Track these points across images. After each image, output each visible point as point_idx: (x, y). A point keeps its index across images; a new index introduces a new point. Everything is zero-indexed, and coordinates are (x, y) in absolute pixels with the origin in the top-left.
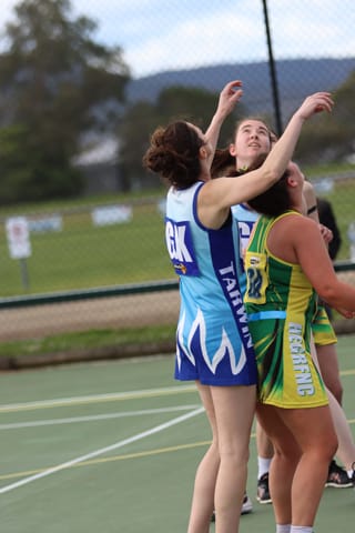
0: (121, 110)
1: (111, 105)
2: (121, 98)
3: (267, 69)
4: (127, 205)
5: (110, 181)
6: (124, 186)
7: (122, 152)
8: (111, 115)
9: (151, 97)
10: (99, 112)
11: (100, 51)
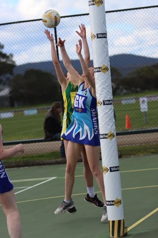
0: (11, 77)
1: (8, 75)
2: (11, 73)
4: (11, 112)
5: (7, 103)
6: (12, 105)
7: (11, 92)
8: (8, 79)
9: (23, 73)
10: (3, 78)
11: (4, 56)
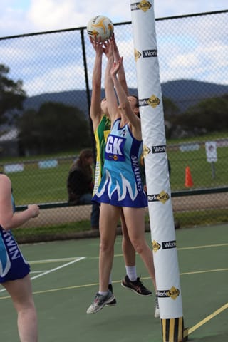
0: (20, 114)
1: (16, 111)
2: (20, 108)
3: (86, 95)
4: (20, 164)
5: (14, 151)
7: (19, 136)
8: (16, 116)
9: (36, 108)
10: (8, 115)
11: (10, 83)
